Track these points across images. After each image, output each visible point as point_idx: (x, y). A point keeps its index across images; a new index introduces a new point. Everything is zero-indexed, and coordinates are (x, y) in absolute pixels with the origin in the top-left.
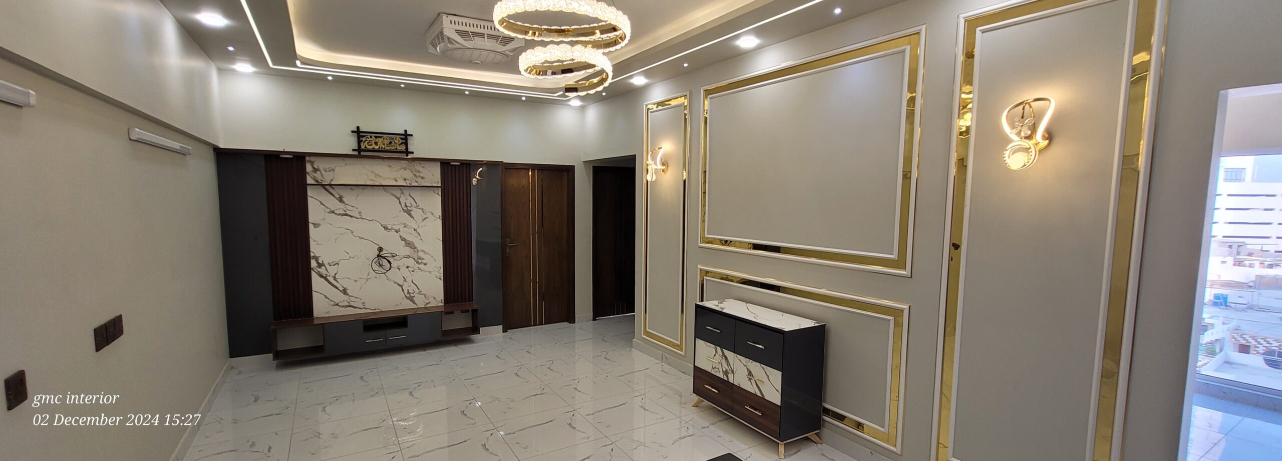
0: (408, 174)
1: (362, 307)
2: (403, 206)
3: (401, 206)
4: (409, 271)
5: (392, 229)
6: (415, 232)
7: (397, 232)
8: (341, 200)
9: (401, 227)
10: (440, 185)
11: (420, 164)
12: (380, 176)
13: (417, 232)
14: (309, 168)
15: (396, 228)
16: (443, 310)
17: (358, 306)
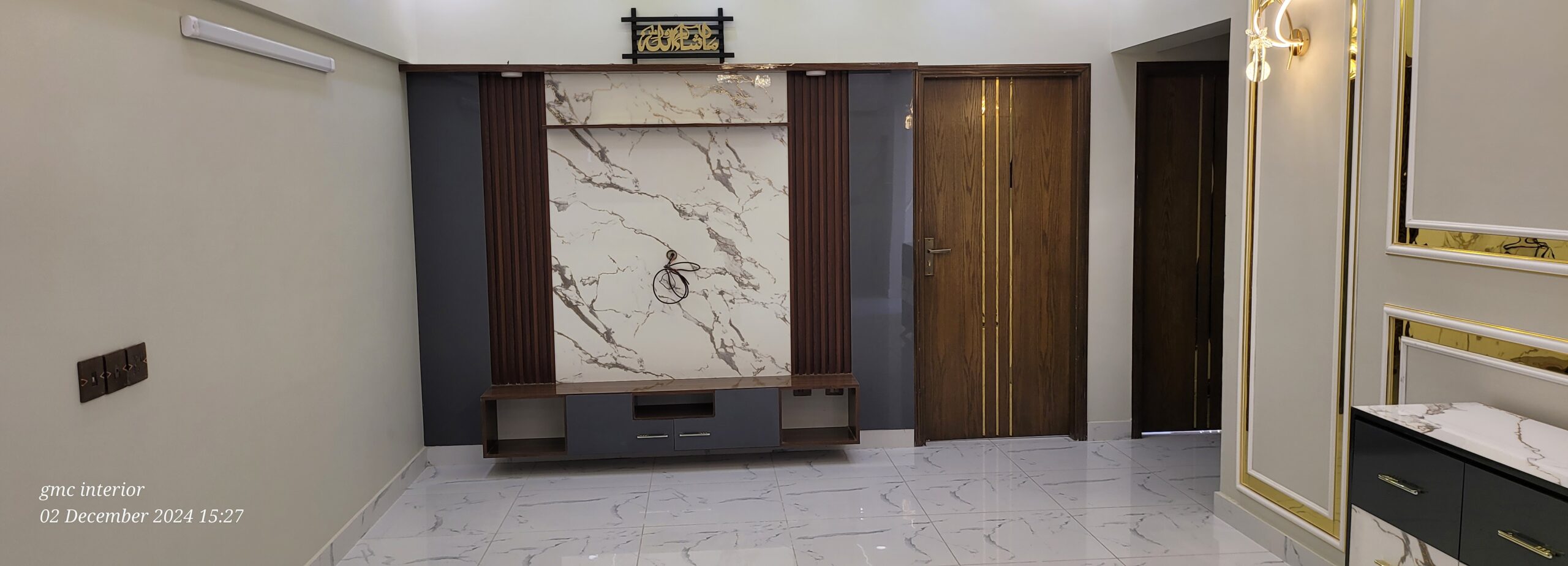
0: (724, 101)
1: (638, 368)
2: (715, 166)
3: (711, 168)
4: (725, 301)
5: (694, 213)
6: (737, 220)
7: (703, 221)
8: (602, 156)
9: (710, 210)
10: (785, 120)
11: (748, 78)
12: (671, 107)
13: (740, 220)
14: (550, 96)
15: (701, 211)
16: (791, 386)
17: (632, 367)
